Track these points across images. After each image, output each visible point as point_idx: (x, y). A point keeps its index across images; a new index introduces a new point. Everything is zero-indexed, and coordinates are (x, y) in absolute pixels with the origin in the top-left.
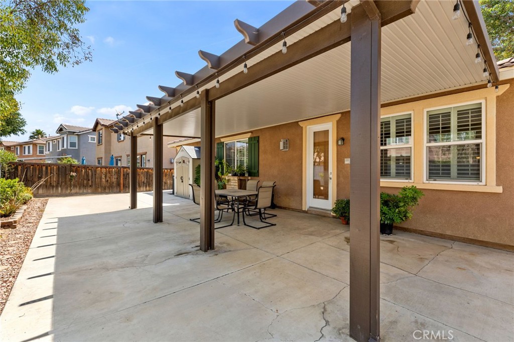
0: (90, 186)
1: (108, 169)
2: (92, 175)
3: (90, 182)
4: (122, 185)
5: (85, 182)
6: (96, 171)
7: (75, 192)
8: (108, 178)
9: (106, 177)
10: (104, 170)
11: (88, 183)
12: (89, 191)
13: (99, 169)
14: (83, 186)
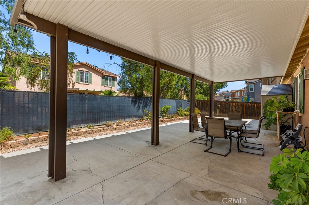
0: (227, 112)
1: (236, 103)
2: (228, 107)
3: (227, 110)
4: (245, 114)
5: (225, 110)
6: (230, 104)
7: (220, 115)
8: (236, 109)
9: (235, 108)
10: (234, 104)
11: (226, 111)
12: (226, 115)
13: (232, 103)
14: (224, 112)
